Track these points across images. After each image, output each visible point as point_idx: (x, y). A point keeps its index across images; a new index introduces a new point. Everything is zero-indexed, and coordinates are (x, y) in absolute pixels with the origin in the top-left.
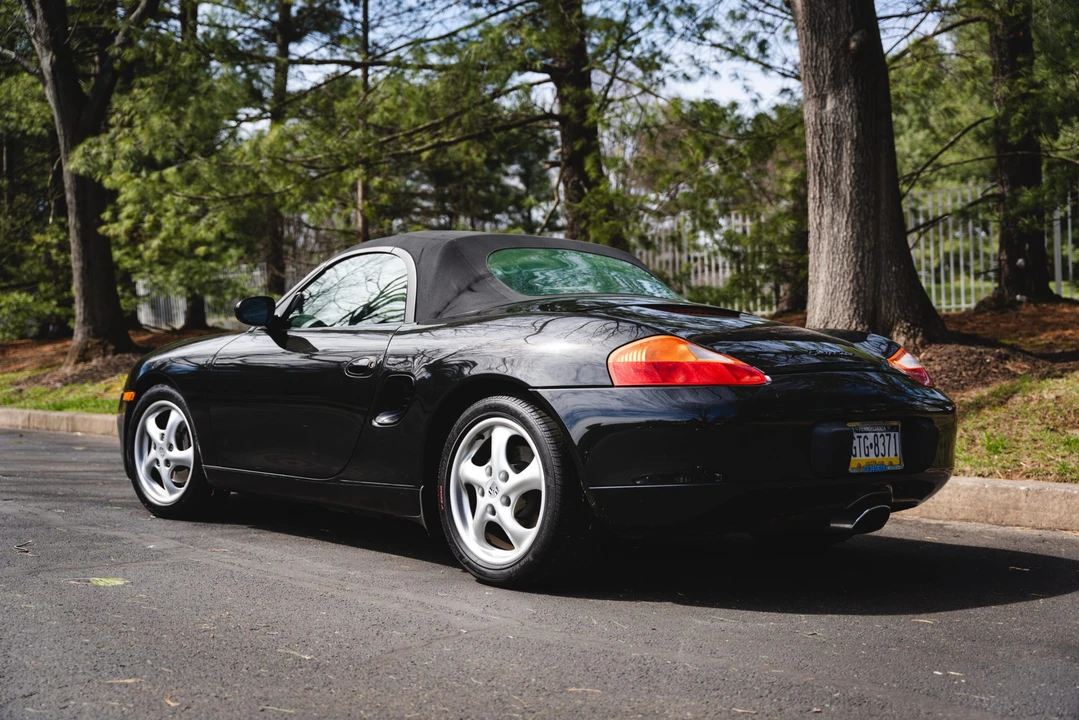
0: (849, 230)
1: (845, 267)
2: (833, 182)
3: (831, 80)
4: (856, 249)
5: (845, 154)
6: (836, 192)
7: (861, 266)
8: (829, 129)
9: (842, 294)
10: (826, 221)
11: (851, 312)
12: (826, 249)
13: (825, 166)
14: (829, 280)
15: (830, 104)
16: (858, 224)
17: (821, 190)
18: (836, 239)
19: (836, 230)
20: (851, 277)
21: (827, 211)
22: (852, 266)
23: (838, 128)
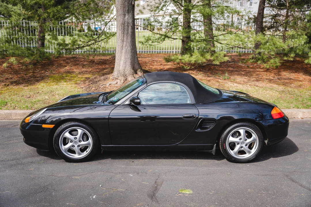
0: (130, 48)
1: (129, 56)
2: (126, 36)
3: (127, 11)
4: (131, 52)
5: (129, 29)
6: (127, 38)
7: (132, 56)
8: (126, 23)
9: (128, 63)
10: (124, 45)
11: (130, 67)
12: (124, 52)
13: (125, 32)
14: (125, 59)
15: (127, 17)
16: (132, 46)
17: (123, 38)
18: (126, 50)
19: (127, 47)
20: (130, 59)
21: (125, 43)
22: (130, 56)
23: (128, 23)
